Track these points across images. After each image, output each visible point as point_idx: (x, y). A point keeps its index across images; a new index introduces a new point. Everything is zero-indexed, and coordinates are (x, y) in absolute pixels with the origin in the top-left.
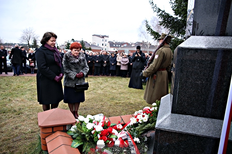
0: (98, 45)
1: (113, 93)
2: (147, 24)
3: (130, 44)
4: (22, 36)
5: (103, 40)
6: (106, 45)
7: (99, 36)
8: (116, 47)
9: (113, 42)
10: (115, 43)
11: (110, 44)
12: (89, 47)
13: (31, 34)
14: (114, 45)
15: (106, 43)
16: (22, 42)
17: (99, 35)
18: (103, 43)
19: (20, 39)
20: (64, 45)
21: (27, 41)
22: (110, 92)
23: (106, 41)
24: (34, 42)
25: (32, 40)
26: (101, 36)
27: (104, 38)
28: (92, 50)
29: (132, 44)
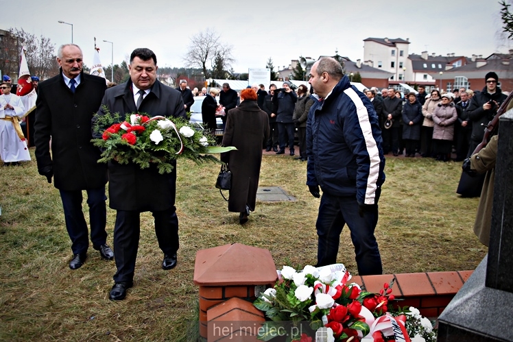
0: (380, 66)
1: (401, 205)
2: (504, 11)
4: (190, 50)
5: (393, 52)
6: (401, 67)
7: (381, 41)
8: (429, 70)
9: (423, 57)
10: (426, 58)
11: (413, 63)
12: (356, 72)
13: (211, 45)
14: (425, 66)
15: (401, 59)
16: (189, 65)
17: (383, 40)
18: (393, 59)
19: (185, 58)
20: (290, 68)
21: (200, 62)
22: (395, 204)
23: (401, 55)
24: (216, 63)
25: (213, 60)
26: (389, 40)
27: (395, 46)
28: (362, 81)
29: (477, 59)
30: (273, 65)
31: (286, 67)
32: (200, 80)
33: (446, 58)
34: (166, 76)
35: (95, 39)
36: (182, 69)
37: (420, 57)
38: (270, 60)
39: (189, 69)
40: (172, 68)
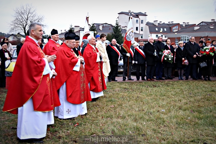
3: (184, 26)
6: (142, 30)
9: (155, 24)
10: (157, 25)
11: (149, 27)
14: (157, 29)
17: (131, 13)
18: (137, 25)
23: (142, 23)
26: (134, 13)
27: (138, 17)
29: (186, 25)
33: (168, 24)
37: (153, 24)
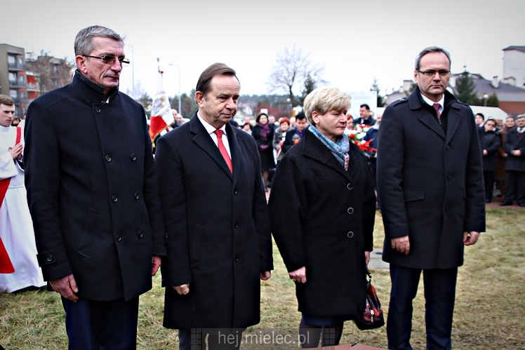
0: (524, 85)
4: (274, 71)
12: (491, 94)
13: (299, 64)
16: (272, 91)
20: (402, 91)
21: (286, 86)
24: (306, 87)
25: (302, 83)
28: (500, 105)
30: (379, 87)
31: (396, 90)
32: (285, 109)
34: (244, 105)
35: (158, 60)
36: (264, 97)
38: (375, 82)
39: (270, 96)
40: (251, 95)
